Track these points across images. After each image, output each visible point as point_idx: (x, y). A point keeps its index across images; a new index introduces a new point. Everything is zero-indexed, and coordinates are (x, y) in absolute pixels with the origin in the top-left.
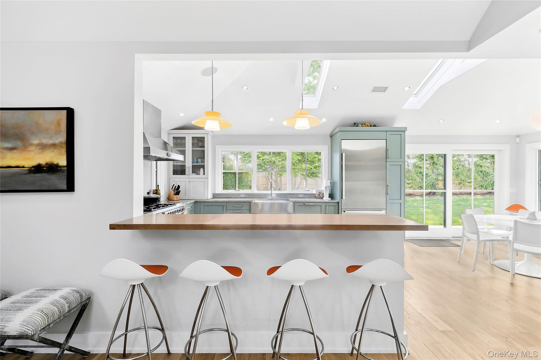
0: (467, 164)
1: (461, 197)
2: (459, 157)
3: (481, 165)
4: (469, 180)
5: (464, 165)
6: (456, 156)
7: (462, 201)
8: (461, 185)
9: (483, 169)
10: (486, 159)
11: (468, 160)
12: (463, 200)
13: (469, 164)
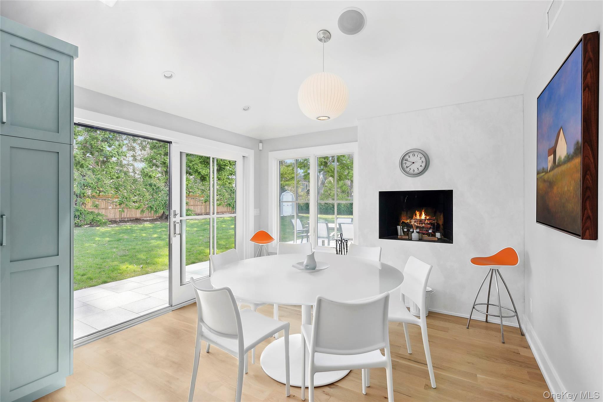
0: (131, 170)
1: (123, 226)
2: (119, 158)
3: (150, 174)
4: (135, 198)
5: (127, 173)
6: (114, 155)
7: (124, 233)
8: (123, 206)
9: (153, 181)
10: (156, 165)
11: (132, 165)
12: (126, 231)
13: (134, 171)
